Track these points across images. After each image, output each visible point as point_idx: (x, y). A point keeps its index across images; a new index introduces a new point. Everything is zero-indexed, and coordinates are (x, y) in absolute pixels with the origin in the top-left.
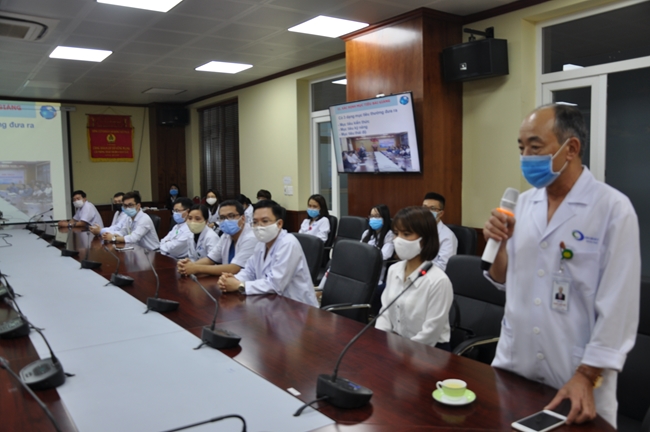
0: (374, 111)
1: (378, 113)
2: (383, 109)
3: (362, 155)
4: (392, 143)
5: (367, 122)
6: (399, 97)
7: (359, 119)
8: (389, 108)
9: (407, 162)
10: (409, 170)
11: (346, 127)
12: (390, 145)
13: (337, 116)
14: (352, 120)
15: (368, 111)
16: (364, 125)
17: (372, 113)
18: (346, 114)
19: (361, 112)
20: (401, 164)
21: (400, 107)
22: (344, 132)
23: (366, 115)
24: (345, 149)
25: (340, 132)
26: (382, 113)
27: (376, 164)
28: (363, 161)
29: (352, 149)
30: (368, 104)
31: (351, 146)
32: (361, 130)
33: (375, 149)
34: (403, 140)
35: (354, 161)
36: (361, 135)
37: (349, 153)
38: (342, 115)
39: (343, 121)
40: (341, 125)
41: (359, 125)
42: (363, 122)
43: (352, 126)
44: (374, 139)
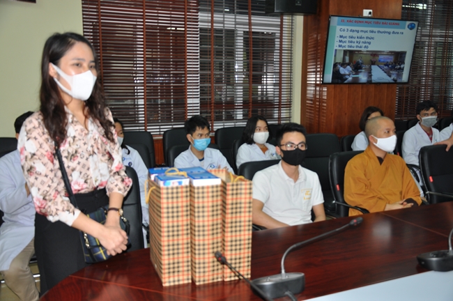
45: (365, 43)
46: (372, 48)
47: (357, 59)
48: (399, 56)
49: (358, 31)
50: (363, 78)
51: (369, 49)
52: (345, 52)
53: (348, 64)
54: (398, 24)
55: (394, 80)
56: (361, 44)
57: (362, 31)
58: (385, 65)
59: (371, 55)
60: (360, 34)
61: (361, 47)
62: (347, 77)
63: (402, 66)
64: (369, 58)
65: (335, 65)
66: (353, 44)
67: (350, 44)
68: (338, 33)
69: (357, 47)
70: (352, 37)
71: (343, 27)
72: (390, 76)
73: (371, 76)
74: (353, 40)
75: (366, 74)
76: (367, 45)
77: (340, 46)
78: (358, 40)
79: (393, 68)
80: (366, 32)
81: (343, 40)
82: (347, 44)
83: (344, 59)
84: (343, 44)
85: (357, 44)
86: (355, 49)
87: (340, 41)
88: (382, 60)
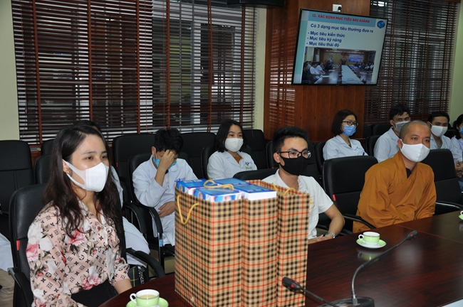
45: (336, 40)
46: (342, 46)
47: (328, 58)
48: (369, 56)
49: (329, 28)
50: (333, 79)
51: (339, 48)
52: (316, 50)
53: (319, 64)
54: (368, 22)
55: (363, 81)
56: (332, 42)
57: (332, 27)
58: (355, 65)
59: (342, 53)
60: (331, 31)
61: (332, 45)
62: (317, 77)
63: (371, 67)
64: (340, 57)
65: (305, 64)
66: (323, 42)
67: (321, 41)
68: (309, 29)
69: (328, 44)
70: (323, 34)
71: (314, 23)
72: (360, 77)
73: (341, 77)
74: (324, 37)
75: (336, 75)
76: (338, 42)
77: (311, 43)
78: (329, 37)
79: (363, 69)
80: (337, 28)
81: (315, 36)
82: (318, 41)
83: (314, 57)
84: (314, 42)
85: (328, 42)
86: (326, 47)
87: (311, 38)
88: (352, 60)
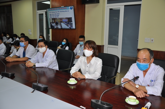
0: (61, 11)
1: (62, 11)
2: (64, 10)
3: (57, 24)
4: (67, 20)
5: (59, 14)
6: (70, 7)
7: (57, 13)
8: (66, 10)
9: (72, 26)
10: (72, 28)
11: (52, 15)
12: (66, 21)
13: (49, 12)
14: (54, 13)
15: (59, 11)
16: (58, 15)
17: (60, 11)
18: (52, 11)
19: (57, 11)
20: (69, 27)
21: (70, 10)
22: (51, 17)
23: (58, 12)
24: (51, 21)
25: (50, 17)
26: (64, 11)
27: (61, 26)
28: (57, 25)
29: (53, 22)
30: (59, 9)
31: (53, 21)
32: (57, 16)
33: (61, 22)
34: (70, 19)
35: (54, 25)
36: (57, 18)
37: (53, 23)
38: (51, 12)
39: (51, 13)
40: (50, 14)
41: (56, 15)
42: (57, 14)
43: (54, 15)
44: (61, 19)
